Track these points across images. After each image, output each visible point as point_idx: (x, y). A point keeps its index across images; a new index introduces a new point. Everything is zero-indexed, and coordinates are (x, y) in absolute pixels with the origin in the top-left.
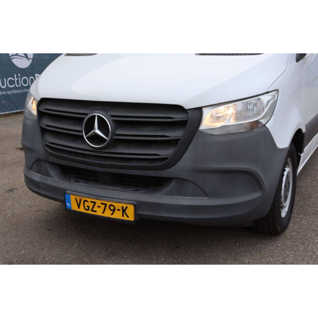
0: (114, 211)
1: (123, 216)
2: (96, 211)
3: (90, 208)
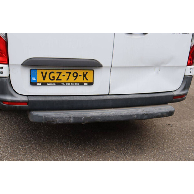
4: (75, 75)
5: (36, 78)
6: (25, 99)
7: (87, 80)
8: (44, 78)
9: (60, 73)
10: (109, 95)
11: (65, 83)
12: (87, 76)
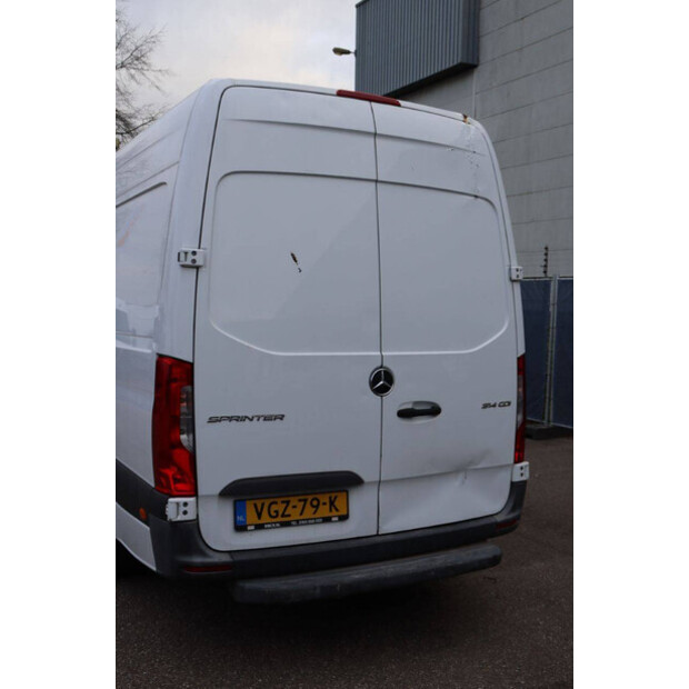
4: (315, 503)
5: (244, 517)
6: (226, 558)
7: (337, 510)
8: (259, 515)
9: (288, 502)
10: (378, 535)
11: (298, 521)
12: (336, 503)
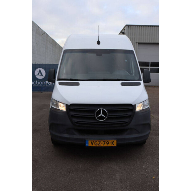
0: (108, 144)
1: (112, 145)
2: (100, 145)
3: (98, 144)
